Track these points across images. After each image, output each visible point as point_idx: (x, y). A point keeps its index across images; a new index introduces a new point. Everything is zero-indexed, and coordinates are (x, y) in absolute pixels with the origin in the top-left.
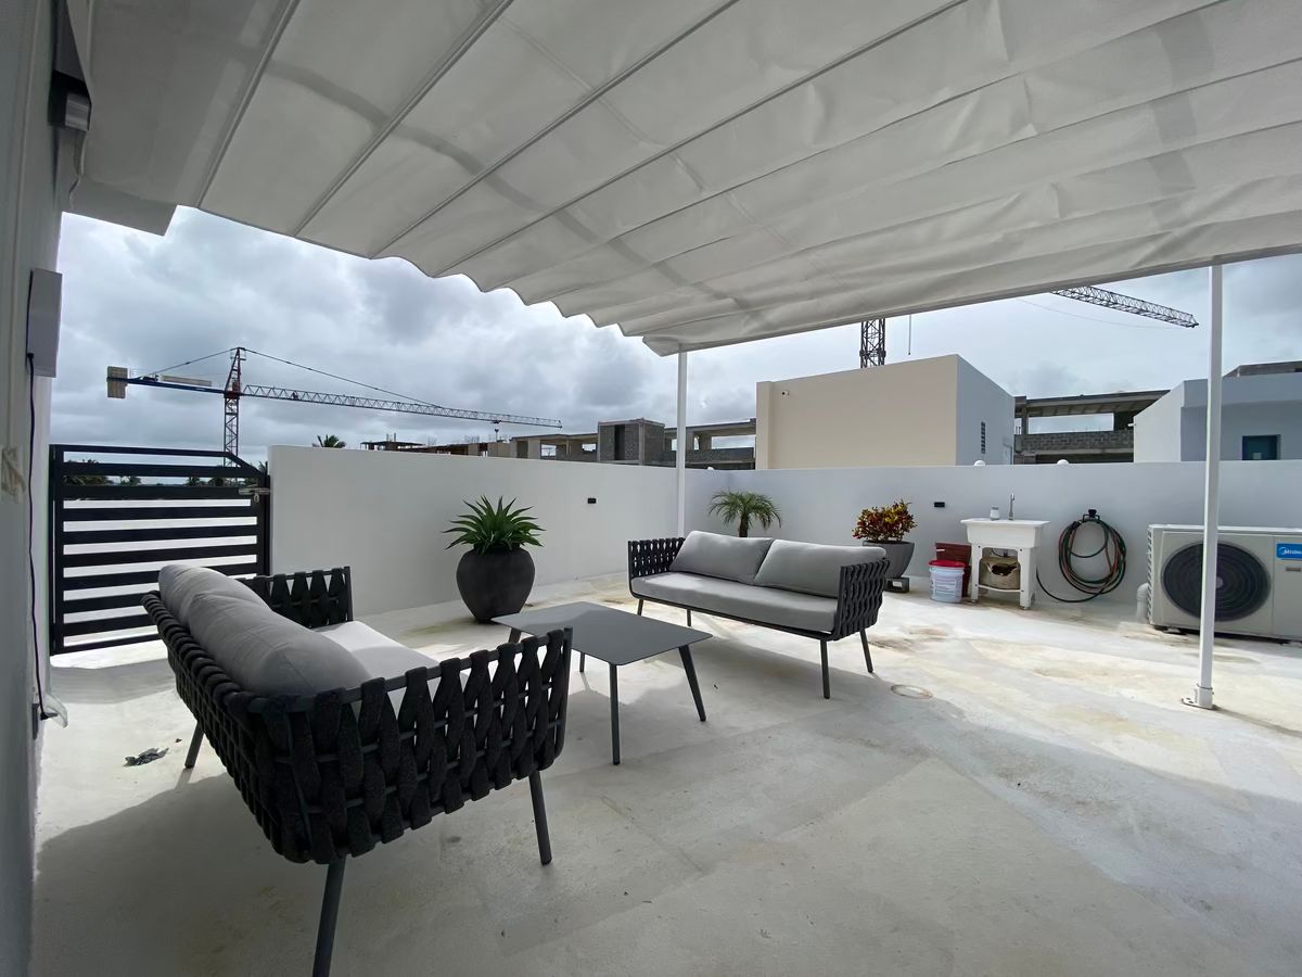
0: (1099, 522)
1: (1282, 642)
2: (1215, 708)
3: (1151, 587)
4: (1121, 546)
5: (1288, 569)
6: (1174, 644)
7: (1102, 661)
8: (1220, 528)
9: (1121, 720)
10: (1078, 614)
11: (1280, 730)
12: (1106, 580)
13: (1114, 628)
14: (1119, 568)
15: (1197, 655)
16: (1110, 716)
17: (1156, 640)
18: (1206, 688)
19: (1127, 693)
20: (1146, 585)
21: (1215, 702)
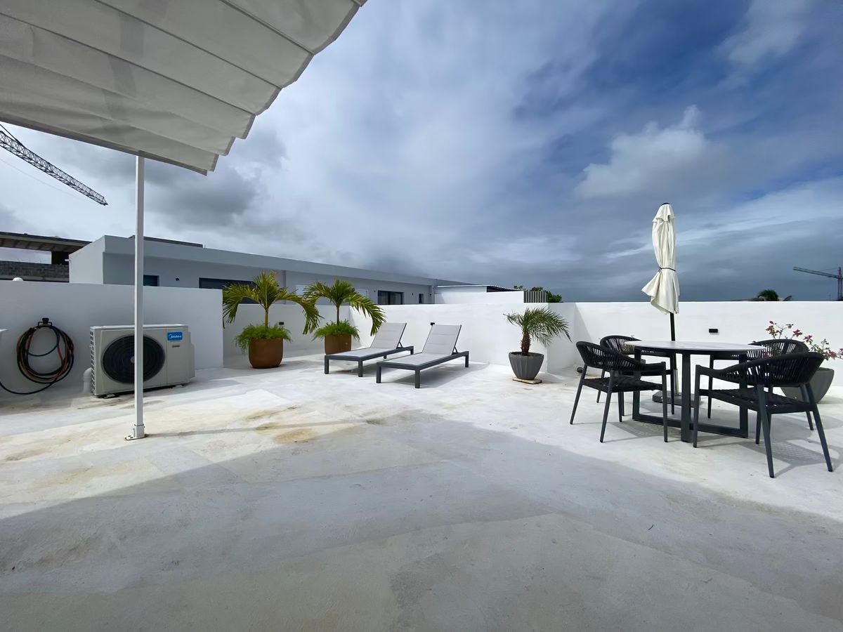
0: (51, 327)
1: (172, 387)
2: (146, 436)
3: (94, 370)
4: (69, 343)
5: (174, 346)
6: (112, 404)
7: (64, 431)
8: (144, 326)
9: (88, 469)
10: (37, 401)
11: (182, 434)
12: (59, 371)
13: (68, 405)
14: (68, 360)
15: (133, 406)
16: (80, 471)
17: (100, 405)
18: (140, 425)
19: (87, 448)
20: (90, 369)
21: (146, 431)
